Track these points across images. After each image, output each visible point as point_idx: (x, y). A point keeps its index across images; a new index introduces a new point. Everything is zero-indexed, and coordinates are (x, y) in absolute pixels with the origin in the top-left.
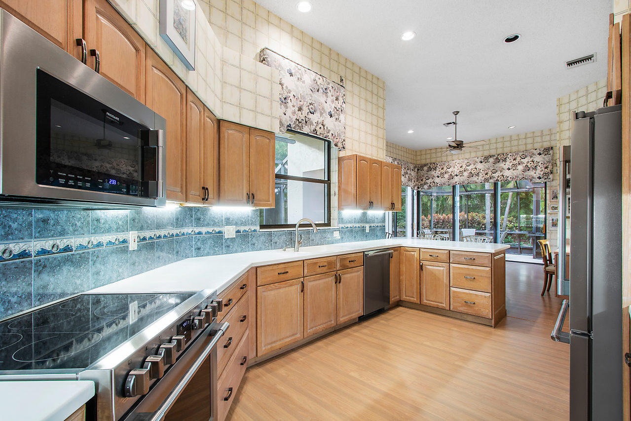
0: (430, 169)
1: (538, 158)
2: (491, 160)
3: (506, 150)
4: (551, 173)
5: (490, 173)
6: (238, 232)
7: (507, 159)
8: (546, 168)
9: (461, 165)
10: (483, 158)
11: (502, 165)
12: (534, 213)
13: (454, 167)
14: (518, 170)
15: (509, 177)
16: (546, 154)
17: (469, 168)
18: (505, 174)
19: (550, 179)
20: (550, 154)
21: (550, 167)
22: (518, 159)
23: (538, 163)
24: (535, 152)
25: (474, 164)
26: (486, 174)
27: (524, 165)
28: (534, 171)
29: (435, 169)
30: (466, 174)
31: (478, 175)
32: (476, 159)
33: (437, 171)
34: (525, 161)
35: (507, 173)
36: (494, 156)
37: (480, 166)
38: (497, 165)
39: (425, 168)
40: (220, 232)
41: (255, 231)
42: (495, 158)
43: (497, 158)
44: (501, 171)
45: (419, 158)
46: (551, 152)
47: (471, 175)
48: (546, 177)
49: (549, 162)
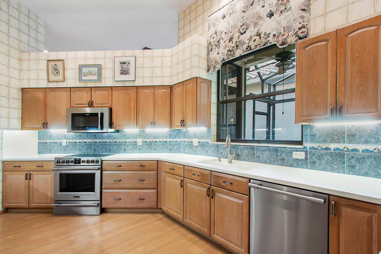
6: (199, 142)
40: (192, 142)
41: (208, 143)
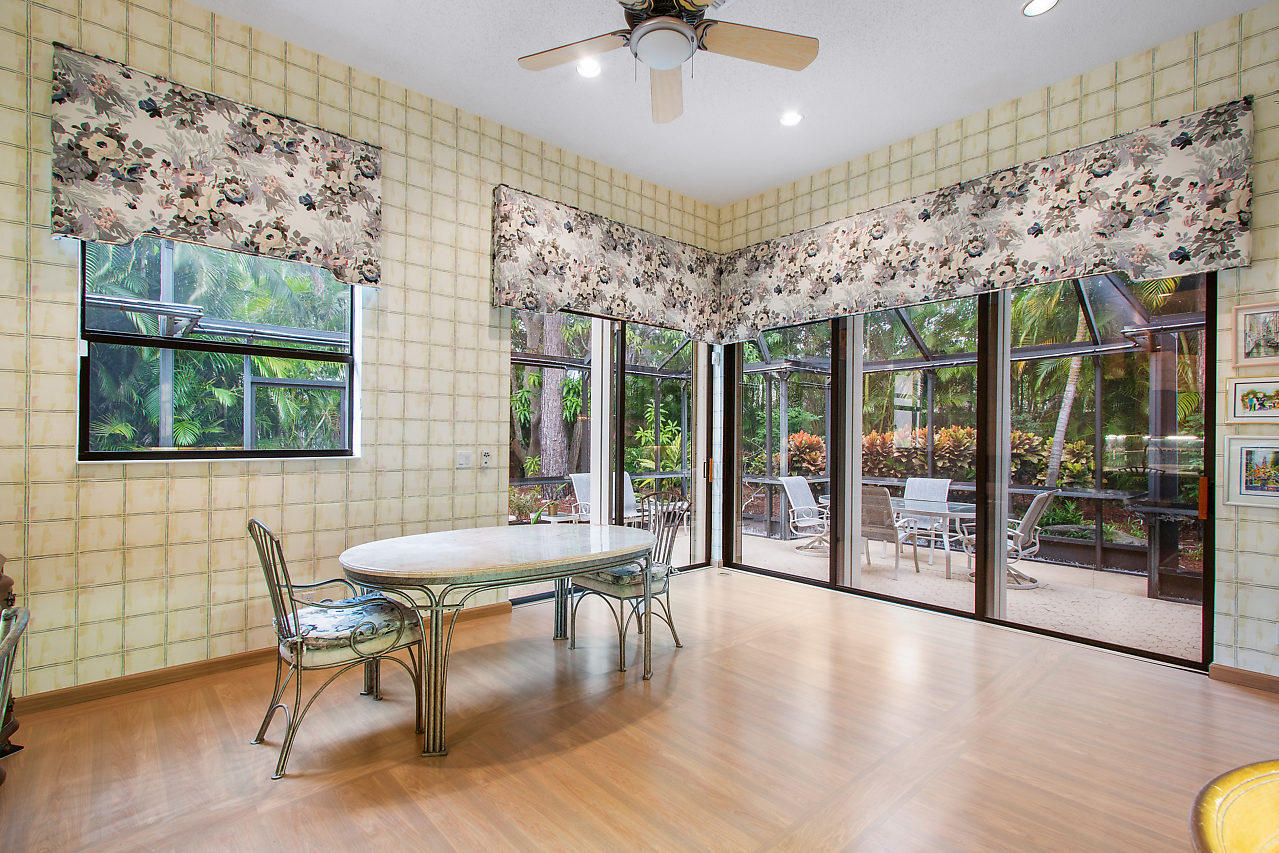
0: (755, 266)
1: (1173, 164)
2: (965, 202)
3: (1030, 152)
4: (1245, 225)
5: (958, 257)
7: (1031, 186)
8: (1217, 202)
9: (852, 237)
10: (933, 198)
11: (1006, 215)
12: (1152, 427)
13: (830, 249)
14: (1076, 228)
15: (1038, 268)
16: (1214, 138)
17: (881, 245)
18: (1020, 256)
19: (1236, 254)
20: (1238, 133)
21: (1237, 198)
22: (1079, 180)
23: (1177, 183)
24: (1159, 133)
25: (900, 228)
26: (945, 263)
27: (1106, 204)
28: (1154, 227)
29: (770, 263)
30: (869, 270)
31: (912, 268)
32: (907, 205)
33: (776, 271)
34: (1110, 185)
35: (1030, 250)
36: (977, 182)
37: (921, 233)
38: (991, 218)
39: (742, 264)
42: (979, 189)
43: (989, 191)
44: (1003, 245)
45: (726, 231)
46: (1243, 122)
47: (889, 272)
48: (1218, 249)
49: (1233, 172)
